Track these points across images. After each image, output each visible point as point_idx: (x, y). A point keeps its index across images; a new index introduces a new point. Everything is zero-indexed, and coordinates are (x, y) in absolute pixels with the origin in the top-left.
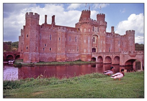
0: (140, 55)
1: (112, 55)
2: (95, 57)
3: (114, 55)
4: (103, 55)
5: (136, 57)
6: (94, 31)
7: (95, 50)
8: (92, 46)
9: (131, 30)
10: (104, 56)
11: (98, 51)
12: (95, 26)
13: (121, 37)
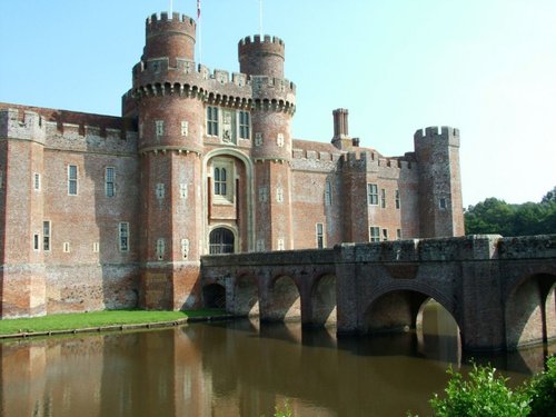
0: (441, 262)
1: (301, 268)
2: (221, 282)
3: (309, 269)
4: (257, 270)
5: (419, 276)
6: (221, 133)
7: (232, 241)
8: (210, 220)
9: (436, 129)
10: (261, 273)
11: (245, 247)
12: (223, 105)
13: (389, 165)
